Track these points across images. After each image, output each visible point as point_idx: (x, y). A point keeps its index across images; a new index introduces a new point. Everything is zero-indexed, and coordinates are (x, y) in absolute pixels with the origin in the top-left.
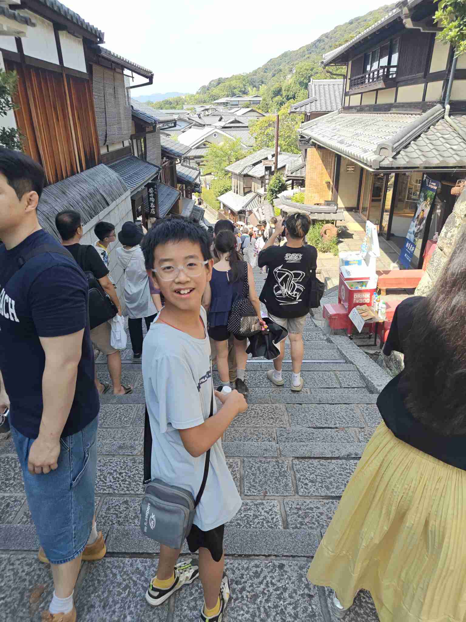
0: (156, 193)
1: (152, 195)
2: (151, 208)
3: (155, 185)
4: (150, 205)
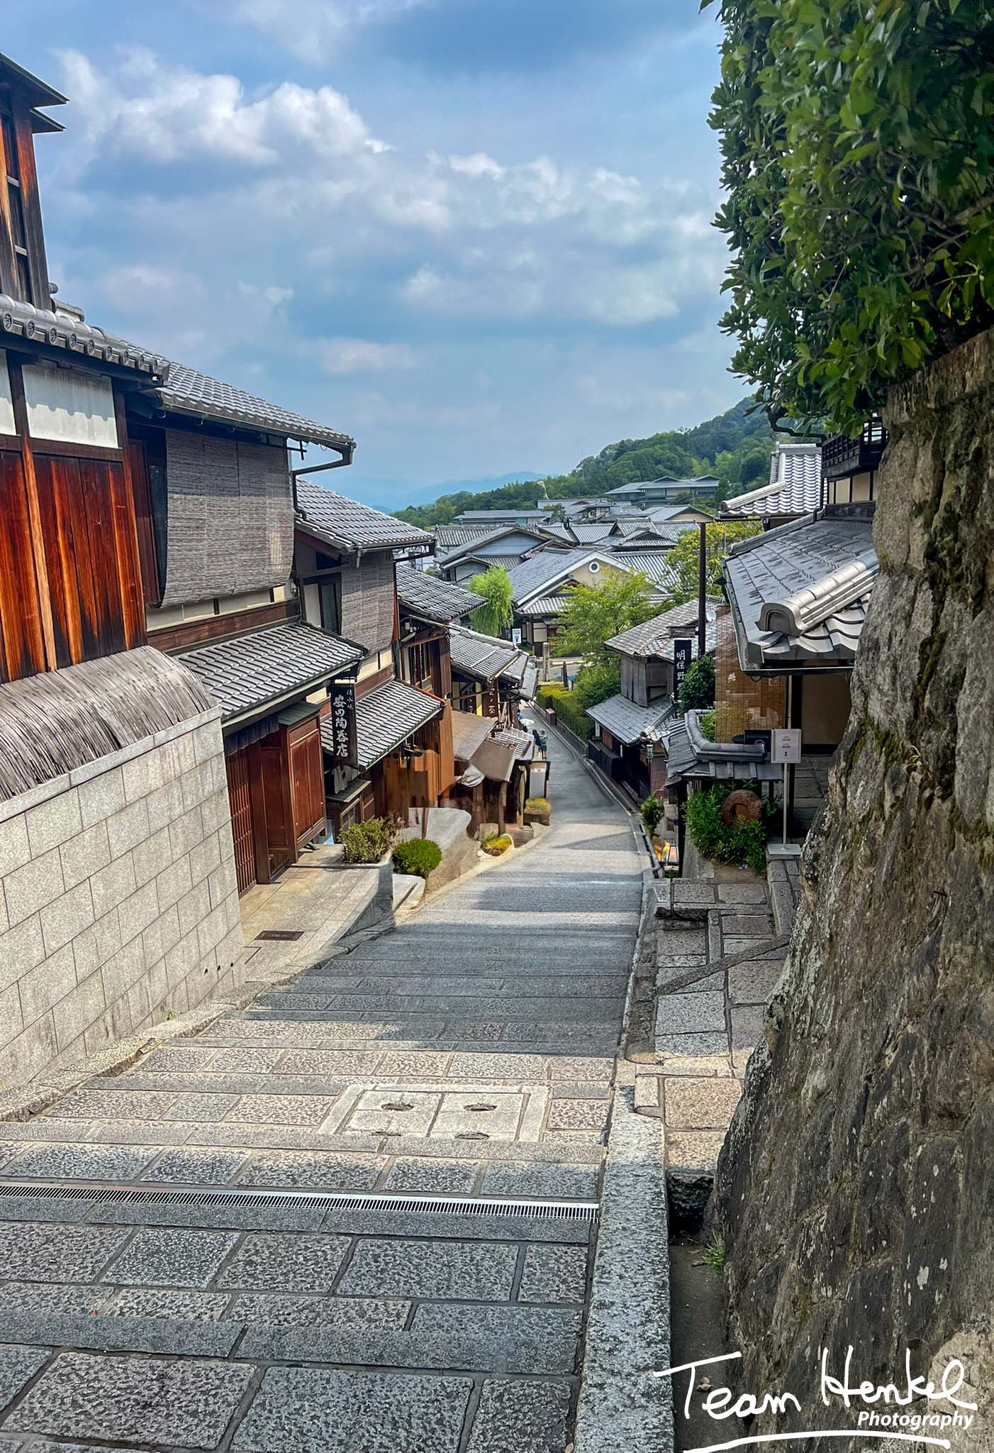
0: (350, 706)
2: (337, 744)
3: (349, 688)
4: (335, 735)
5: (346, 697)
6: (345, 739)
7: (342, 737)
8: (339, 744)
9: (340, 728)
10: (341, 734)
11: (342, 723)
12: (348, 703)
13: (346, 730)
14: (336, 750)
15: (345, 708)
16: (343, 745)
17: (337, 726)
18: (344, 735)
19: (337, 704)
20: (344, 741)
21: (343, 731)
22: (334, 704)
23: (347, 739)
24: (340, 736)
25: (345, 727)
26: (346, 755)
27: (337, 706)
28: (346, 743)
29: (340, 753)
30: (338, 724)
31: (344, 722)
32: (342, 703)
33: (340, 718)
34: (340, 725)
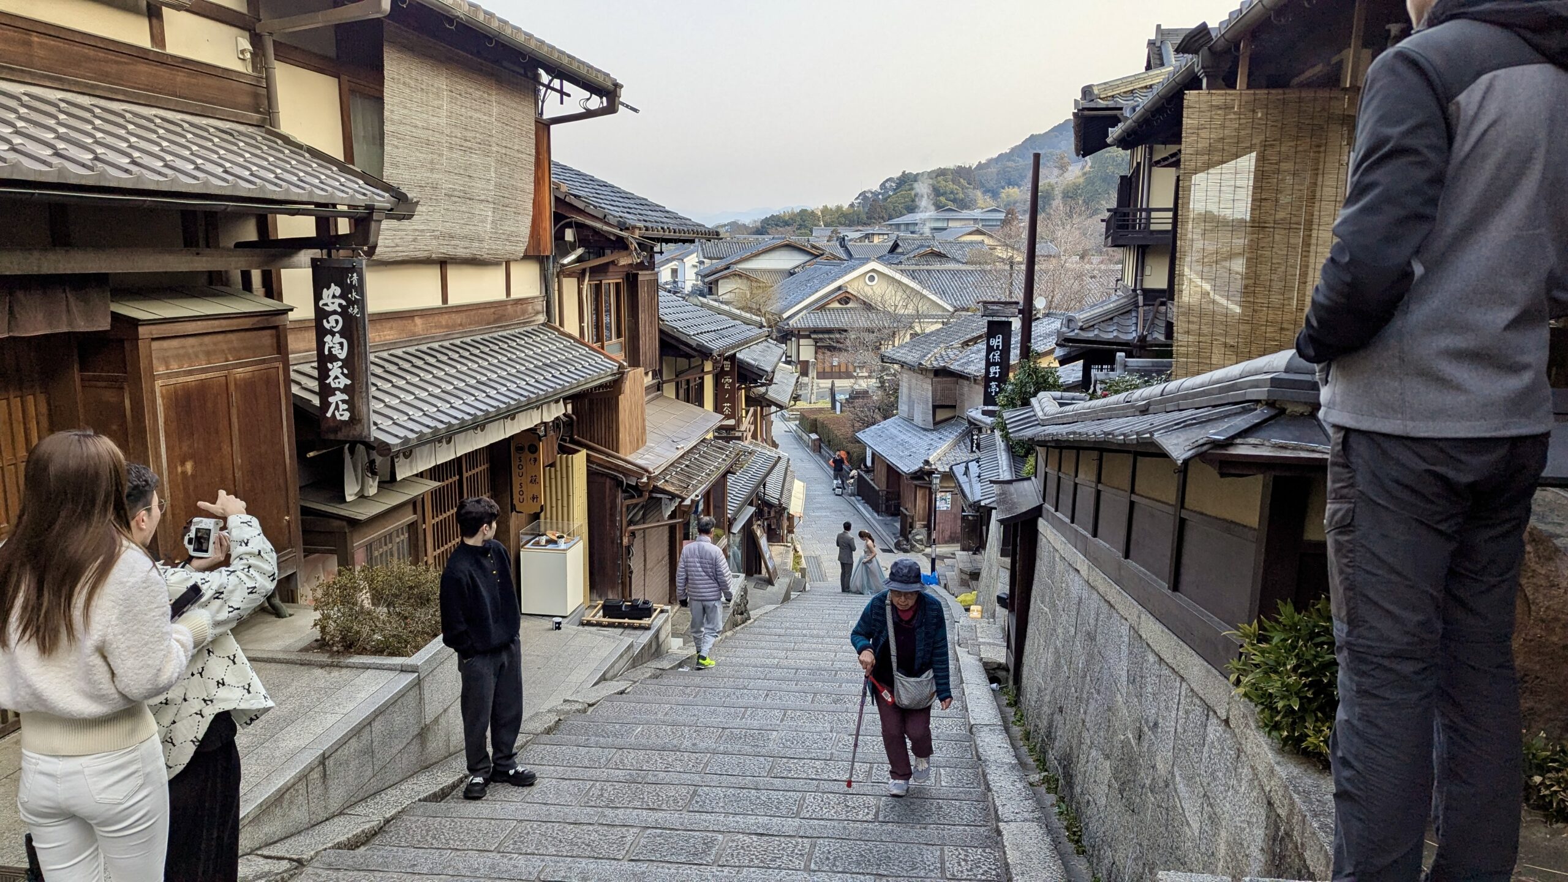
0: (354, 311)
1: (333, 322)
2: (325, 391)
3: (353, 269)
4: (323, 373)
5: (346, 291)
6: (344, 381)
7: (337, 376)
8: (332, 391)
9: (333, 358)
10: (335, 369)
11: (336, 344)
12: (351, 303)
13: (347, 363)
14: (326, 405)
15: (344, 312)
16: (339, 396)
17: (326, 352)
18: (342, 373)
19: (326, 305)
20: (342, 386)
21: (340, 363)
22: (321, 303)
23: (349, 382)
24: (332, 374)
25: (343, 355)
26: (346, 416)
27: (326, 308)
28: (345, 390)
29: (334, 413)
30: (330, 348)
31: (341, 344)
32: (338, 301)
33: (333, 334)
34: (335, 351)
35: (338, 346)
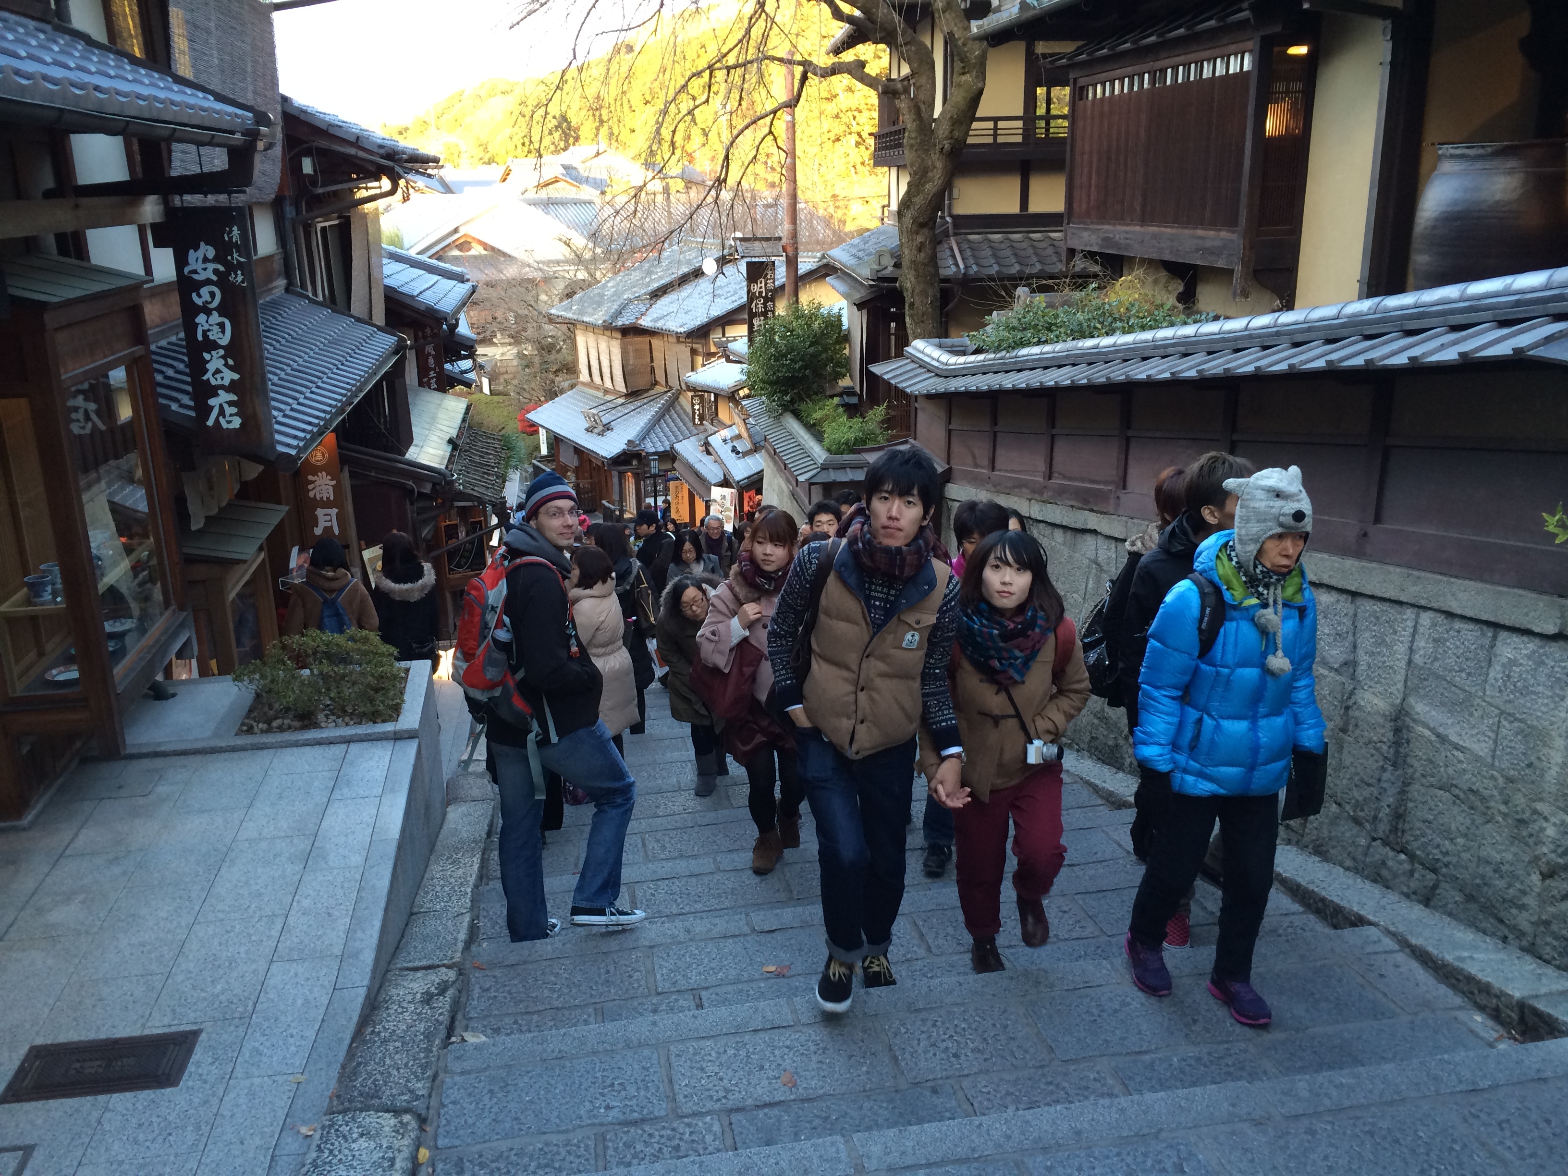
0: (237, 278)
1: (206, 296)
3: (230, 222)
4: (197, 367)
5: (223, 252)
6: (229, 376)
7: (219, 370)
8: (213, 391)
9: (212, 346)
10: (215, 362)
11: (215, 327)
12: (231, 268)
13: (231, 351)
14: (204, 412)
15: (222, 281)
16: (224, 397)
17: (200, 338)
18: (226, 365)
19: (195, 272)
20: (226, 382)
21: (222, 352)
22: (186, 270)
23: (236, 377)
24: (211, 367)
25: (225, 340)
26: (237, 423)
27: (196, 277)
28: (231, 388)
29: (217, 419)
30: (205, 333)
31: (222, 326)
32: (211, 266)
33: (208, 312)
34: (212, 336)
35: (216, 329)
